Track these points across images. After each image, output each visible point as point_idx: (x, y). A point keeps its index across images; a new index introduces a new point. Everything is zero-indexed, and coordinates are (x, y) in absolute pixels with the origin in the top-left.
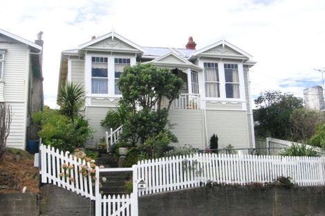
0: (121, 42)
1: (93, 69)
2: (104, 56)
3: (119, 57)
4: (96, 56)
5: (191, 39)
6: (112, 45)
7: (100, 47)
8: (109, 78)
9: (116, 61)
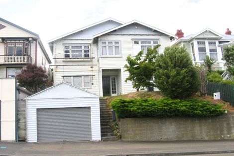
0: (212, 33)
1: (199, 48)
2: (203, 41)
3: (210, 41)
4: (199, 41)
5: (228, 29)
6: (207, 35)
7: (202, 36)
8: (207, 52)
9: (209, 43)
